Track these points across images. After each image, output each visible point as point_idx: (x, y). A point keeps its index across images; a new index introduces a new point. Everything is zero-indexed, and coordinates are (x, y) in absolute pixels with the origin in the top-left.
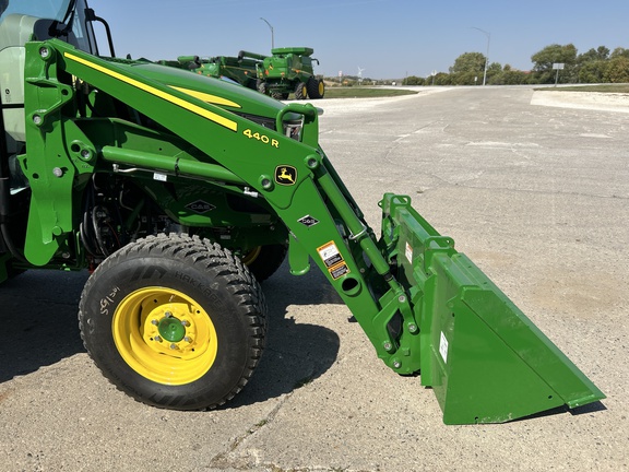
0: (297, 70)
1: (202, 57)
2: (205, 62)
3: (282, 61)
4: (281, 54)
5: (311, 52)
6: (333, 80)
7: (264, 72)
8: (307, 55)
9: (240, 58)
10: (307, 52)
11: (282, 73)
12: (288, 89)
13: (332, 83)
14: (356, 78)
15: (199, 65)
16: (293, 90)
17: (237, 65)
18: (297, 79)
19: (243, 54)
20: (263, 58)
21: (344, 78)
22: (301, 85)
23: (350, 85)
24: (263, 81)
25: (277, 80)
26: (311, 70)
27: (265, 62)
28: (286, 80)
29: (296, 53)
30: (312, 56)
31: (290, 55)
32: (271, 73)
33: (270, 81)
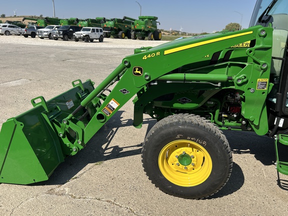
0: (150, 27)
1: (107, 18)
2: (108, 20)
3: (143, 22)
4: (142, 19)
5: (157, 18)
6: (168, 32)
7: (134, 27)
8: (155, 20)
9: (123, 19)
10: (155, 19)
11: (142, 27)
12: (145, 35)
13: (167, 34)
14: (179, 32)
15: (105, 22)
16: (147, 36)
17: (123, 23)
18: (149, 31)
19: (125, 18)
20: (134, 20)
21: (173, 32)
22: (151, 33)
23: (176, 35)
24: (134, 31)
25: (140, 30)
26: (156, 27)
27: (135, 22)
28: (144, 31)
29: (150, 19)
30: (157, 21)
31: (147, 20)
32: (138, 27)
33: (137, 31)
